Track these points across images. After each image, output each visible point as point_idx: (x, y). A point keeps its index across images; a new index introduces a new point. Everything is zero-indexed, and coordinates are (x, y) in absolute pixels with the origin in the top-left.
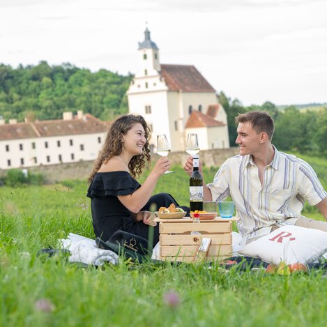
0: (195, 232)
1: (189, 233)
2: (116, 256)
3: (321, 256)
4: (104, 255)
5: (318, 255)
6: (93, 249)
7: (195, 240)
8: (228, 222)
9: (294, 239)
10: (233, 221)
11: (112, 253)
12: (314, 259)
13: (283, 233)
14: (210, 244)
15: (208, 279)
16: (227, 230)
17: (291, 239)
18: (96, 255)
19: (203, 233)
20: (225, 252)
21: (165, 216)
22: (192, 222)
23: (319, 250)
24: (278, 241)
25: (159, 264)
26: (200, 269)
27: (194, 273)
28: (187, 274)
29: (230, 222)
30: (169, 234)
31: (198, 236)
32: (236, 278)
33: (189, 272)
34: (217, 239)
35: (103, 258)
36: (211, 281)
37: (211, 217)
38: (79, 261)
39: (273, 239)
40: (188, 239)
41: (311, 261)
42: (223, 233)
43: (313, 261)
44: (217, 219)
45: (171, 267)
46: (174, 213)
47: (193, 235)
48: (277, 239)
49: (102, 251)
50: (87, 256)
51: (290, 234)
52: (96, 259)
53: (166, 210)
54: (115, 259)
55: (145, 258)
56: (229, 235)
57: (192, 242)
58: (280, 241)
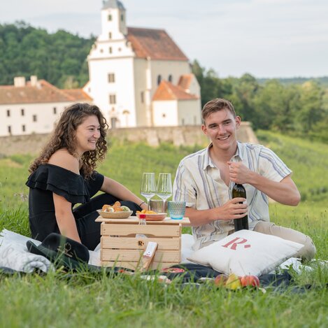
0: (140, 234)
1: (133, 236)
2: (48, 262)
3: (278, 266)
4: (34, 260)
5: (274, 265)
6: (22, 252)
7: (140, 243)
8: (178, 224)
9: (249, 246)
10: (183, 224)
11: (43, 258)
12: (269, 268)
14: (157, 249)
15: (145, 294)
16: (176, 234)
17: (246, 246)
18: (26, 260)
19: (149, 236)
20: (170, 258)
21: (108, 216)
22: (137, 223)
23: (276, 260)
24: (232, 248)
25: (97, 274)
26: (138, 282)
27: (130, 287)
28: (122, 287)
29: (180, 225)
30: (111, 236)
31: (144, 239)
32: (175, 295)
33: (124, 285)
34: (165, 244)
35: (34, 263)
36: (148, 297)
37: (160, 218)
38: (7, 266)
39: (226, 246)
40: (133, 243)
41: (267, 272)
42: (172, 237)
43: (269, 271)
44: (167, 220)
45: (107, 278)
46: (119, 212)
47: (138, 238)
48: (231, 245)
49: (33, 256)
50: (16, 261)
51: (245, 241)
52: (25, 266)
53: (111, 208)
54: (46, 265)
55: (79, 266)
56: (178, 239)
57: (137, 246)
58: (234, 247)
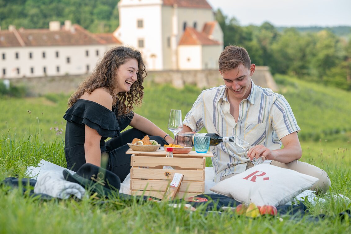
0: (167, 166)
1: (161, 167)
2: (83, 189)
3: (294, 197)
4: (70, 187)
5: (291, 197)
6: (59, 180)
7: (167, 174)
8: (202, 157)
9: (267, 179)
10: (206, 157)
11: (78, 186)
12: (286, 200)
13: (257, 172)
14: (182, 180)
15: (172, 220)
16: (200, 166)
17: (265, 179)
18: (62, 187)
19: (176, 168)
20: (195, 189)
21: (138, 148)
22: (165, 156)
23: (293, 192)
24: (252, 180)
25: (128, 201)
26: (165, 209)
27: (158, 213)
28: (151, 213)
29: (204, 158)
30: (140, 167)
31: (171, 170)
32: (200, 220)
33: (153, 211)
34: (189, 175)
35: (69, 190)
36: (174, 222)
37: (186, 152)
38: (45, 193)
39: (247, 178)
40: (160, 173)
41: (283, 202)
42: (196, 169)
43: (286, 202)
44: (193, 153)
45: (136, 205)
46: (148, 145)
47: (165, 170)
48: (251, 178)
49: (68, 184)
50: (53, 188)
51: (264, 174)
52: (61, 192)
53: (141, 142)
54: (81, 192)
55: (111, 194)
56: (202, 171)
57: (165, 177)
58: (254, 180)
